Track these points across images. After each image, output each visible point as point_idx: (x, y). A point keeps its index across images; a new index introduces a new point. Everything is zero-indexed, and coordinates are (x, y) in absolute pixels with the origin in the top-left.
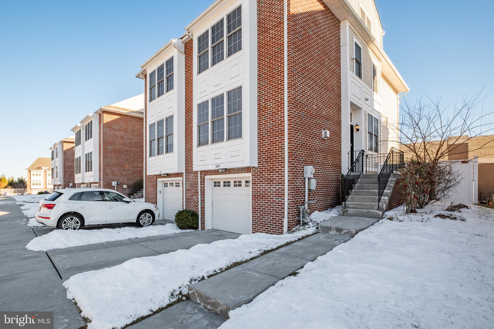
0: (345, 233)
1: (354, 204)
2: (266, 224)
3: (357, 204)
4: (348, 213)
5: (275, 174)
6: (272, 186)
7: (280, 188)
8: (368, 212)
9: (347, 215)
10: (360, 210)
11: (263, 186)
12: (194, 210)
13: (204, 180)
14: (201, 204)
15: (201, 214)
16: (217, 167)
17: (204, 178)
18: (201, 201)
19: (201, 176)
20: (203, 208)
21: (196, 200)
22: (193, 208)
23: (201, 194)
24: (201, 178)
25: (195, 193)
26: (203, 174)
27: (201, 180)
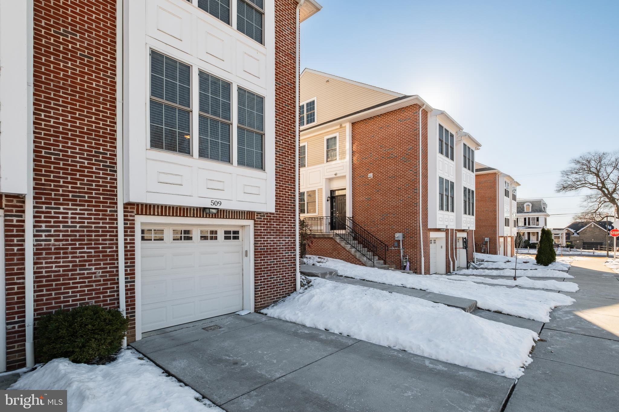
5: (284, 225)
6: (281, 238)
7: (290, 241)
11: (271, 239)
12: (88, 303)
13: (134, 224)
14: (126, 282)
15: (127, 306)
16: (214, 204)
17: (134, 220)
18: (126, 274)
19: (125, 216)
20: (131, 290)
21: (101, 276)
22: (84, 299)
23: (126, 259)
24: (125, 220)
25: (94, 256)
26: (132, 212)
27: (125, 224)
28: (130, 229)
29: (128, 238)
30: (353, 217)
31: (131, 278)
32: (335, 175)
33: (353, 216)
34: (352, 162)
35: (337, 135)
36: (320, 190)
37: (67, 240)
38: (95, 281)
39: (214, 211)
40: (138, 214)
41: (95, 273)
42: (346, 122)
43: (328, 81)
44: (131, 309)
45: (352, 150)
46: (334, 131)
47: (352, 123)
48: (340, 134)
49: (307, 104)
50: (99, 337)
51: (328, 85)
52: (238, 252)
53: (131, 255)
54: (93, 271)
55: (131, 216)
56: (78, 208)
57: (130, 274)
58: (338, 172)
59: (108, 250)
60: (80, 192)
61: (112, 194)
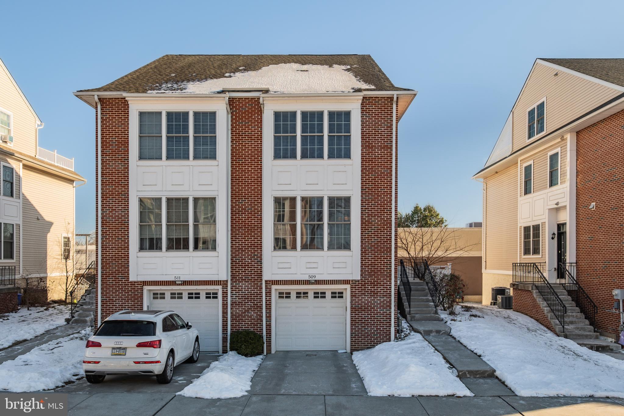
0: (443, 334)
1: (415, 310)
2: (369, 335)
3: (418, 310)
4: (415, 318)
5: (379, 288)
6: (376, 298)
7: (385, 300)
8: (431, 316)
9: (414, 320)
10: (425, 315)
11: (366, 299)
12: (250, 329)
13: (271, 290)
14: (266, 321)
15: (266, 333)
16: (311, 277)
17: (271, 288)
18: (266, 317)
19: (266, 286)
20: (269, 326)
21: (256, 317)
22: (249, 327)
23: (266, 309)
24: (266, 288)
25: (253, 307)
26: (270, 284)
27: (266, 290)
28: (269, 293)
29: (268, 298)
30: (576, 263)
31: (269, 319)
32: (557, 204)
33: (576, 261)
34: (577, 186)
35: (558, 150)
36: (544, 223)
37: (242, 299)
38: (253, 319)
39: (313, 281)
40: (272, 284)
41: (253, 315)
42: (567, 132)
43: (556, 75)
44: (269, 336)
45: (577, 170)
46: (557, 145)
47: (577, 132)
48: (562, 148)
49: (538, 106)
50: (246, 344)
51: (557, 79)
52: (342, 307)
53: (269, 307)
54: (253, 314)
55: (269, 286)
56: (247, 283)
57: (269, 317)
58: (559, 201)
59: (259, 304)
60: (247, 276)
61: (260, 275)
